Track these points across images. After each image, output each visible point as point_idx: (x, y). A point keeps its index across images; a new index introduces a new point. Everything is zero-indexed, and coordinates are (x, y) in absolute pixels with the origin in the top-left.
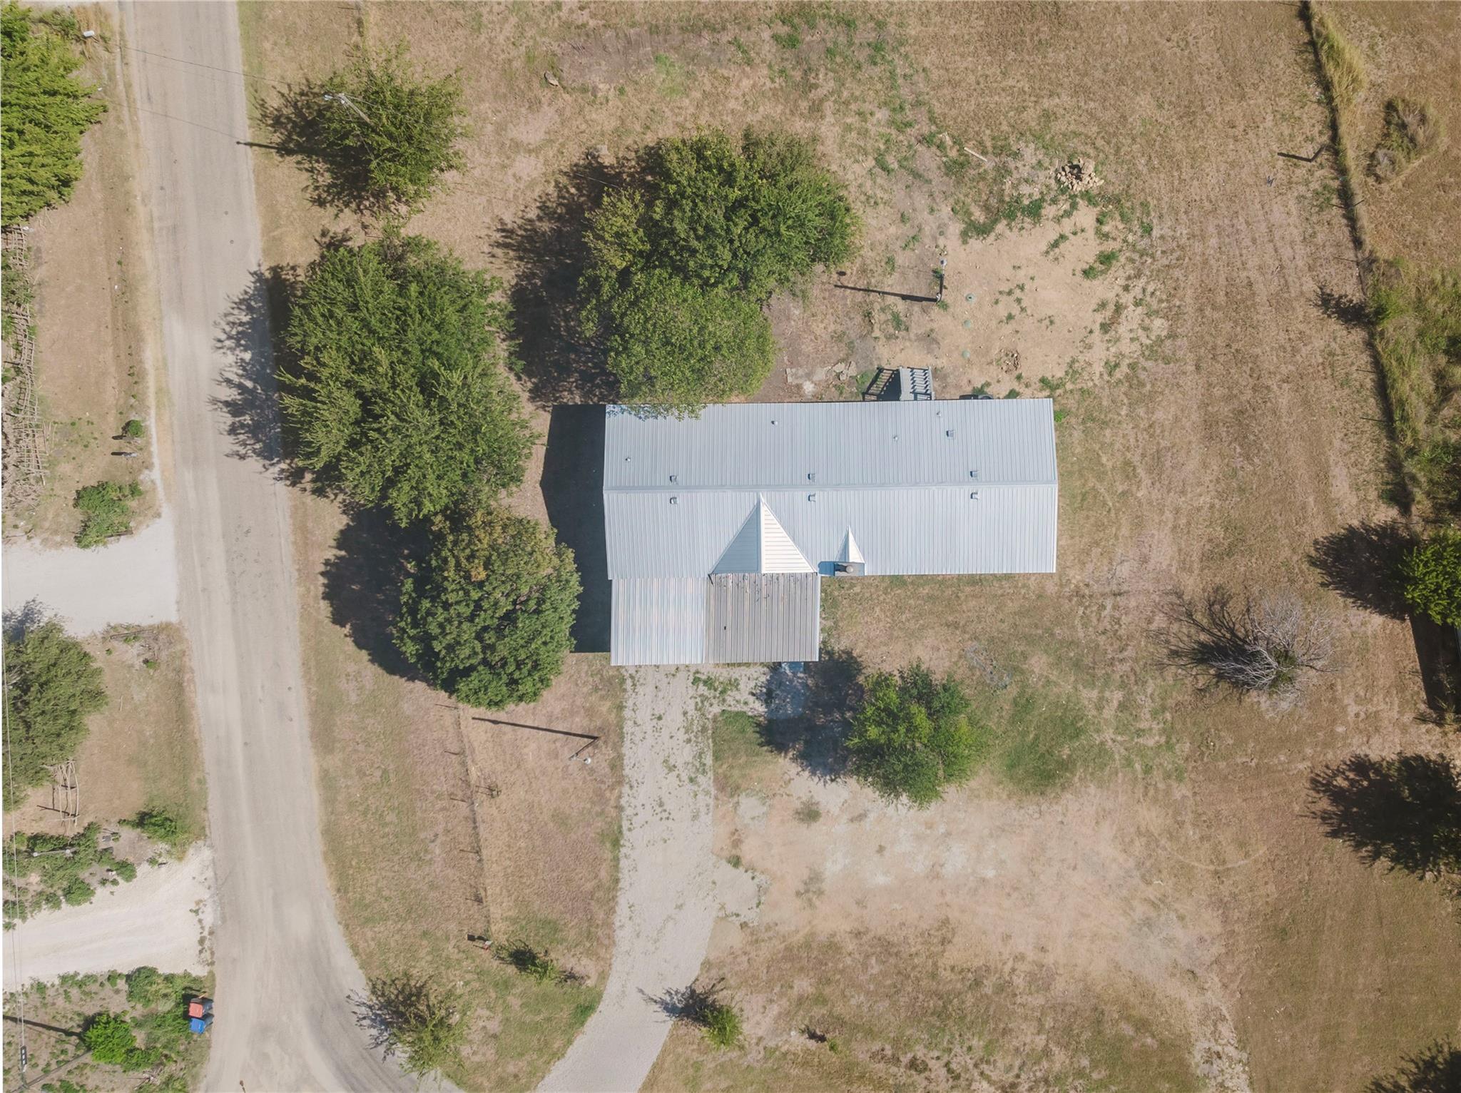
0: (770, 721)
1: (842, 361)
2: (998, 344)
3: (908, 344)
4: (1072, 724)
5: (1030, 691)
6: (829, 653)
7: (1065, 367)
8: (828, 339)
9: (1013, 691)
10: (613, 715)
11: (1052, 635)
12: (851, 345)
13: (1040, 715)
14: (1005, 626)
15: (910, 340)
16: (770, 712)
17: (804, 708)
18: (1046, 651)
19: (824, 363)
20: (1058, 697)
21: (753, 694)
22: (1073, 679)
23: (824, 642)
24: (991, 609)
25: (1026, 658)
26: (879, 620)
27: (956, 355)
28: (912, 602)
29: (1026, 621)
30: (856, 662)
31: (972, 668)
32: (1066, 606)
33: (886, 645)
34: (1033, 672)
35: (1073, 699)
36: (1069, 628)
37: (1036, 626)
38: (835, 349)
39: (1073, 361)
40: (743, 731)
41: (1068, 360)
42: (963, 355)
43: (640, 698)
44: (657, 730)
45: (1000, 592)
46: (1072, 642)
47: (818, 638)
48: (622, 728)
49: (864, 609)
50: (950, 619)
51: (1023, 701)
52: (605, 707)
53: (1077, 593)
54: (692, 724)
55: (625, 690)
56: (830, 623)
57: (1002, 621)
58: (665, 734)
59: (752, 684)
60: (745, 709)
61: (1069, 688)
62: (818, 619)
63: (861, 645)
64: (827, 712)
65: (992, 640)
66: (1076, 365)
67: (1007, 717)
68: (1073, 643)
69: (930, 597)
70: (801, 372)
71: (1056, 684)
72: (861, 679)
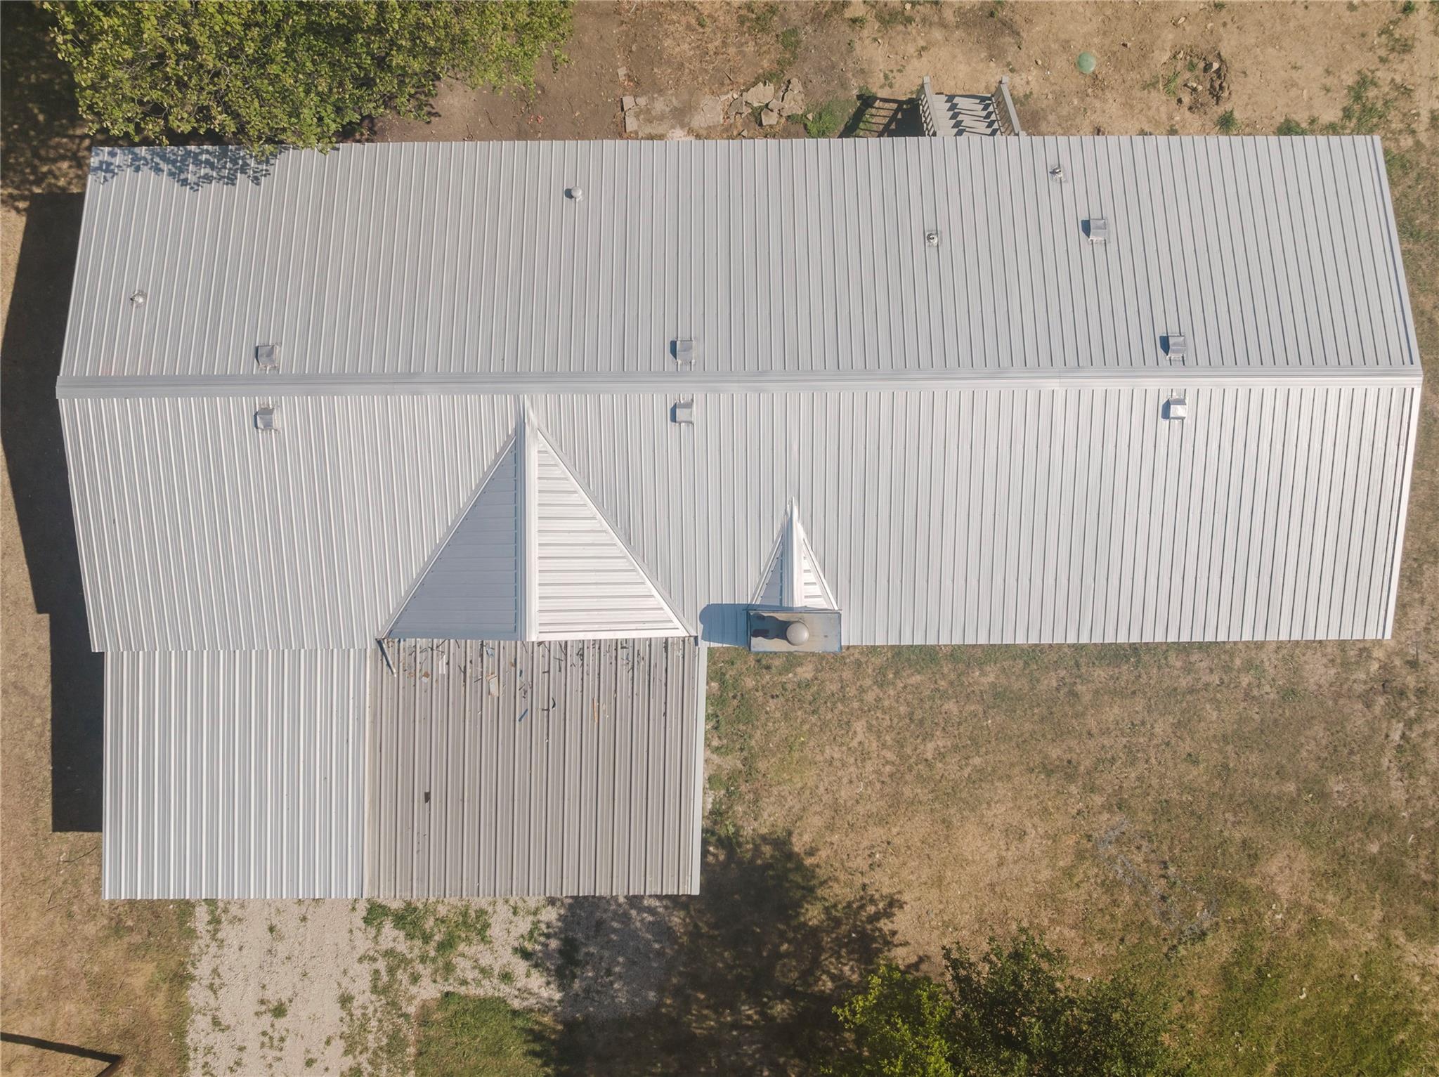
0: (571, 1026)
1: (766, 78)
2: (1169, 36)
3: (937, 34)
4: (1379, 1036)
5: (1265, 947)
6: (729, 844)
7: (1342, 99)
8: (733, 25)
9: (1222, 947)
10: (161, 999)
11: (1323, 796)
12: (789, 40)
13: (1293, 1011)
14: (1196, 774)
15: (943, 25)
16: (570, 1000)
17: (661, 990)
18: (1307, 842)
19: (721, 82)
20: (1342, 963)
21: (526, 955)
22: (1378, 914)
23: (716, 815)
24: (1161, 728)
25: (1254, 858)
26: (864, 756)
27: (1061, 62)
28: (951, 706)
29: (1254, 758)
30: (800, 867)
31: (1109, 886)
32: (1358, 720)
33: (882, 821)
34: (1275, 897)
35: (1381, 970)
36: (1368, 780)
37: (1281, 774)
38: (750, 48)
39: (1364, 82)
40: (497, 1050)
41: (1350, 80)
42: (1078, 65)
43: (231, 955)
44: (272, 1042)
45: (1184, 683)
46: (1376, 816)
47: (699, 803)
48: (182, 1034)
49: (824, 726)
50: (1054, 753)
51: (1248, 975)
52: (142, 974)
53: (1385, 684)
54: (364, 1028)
55: (191, 934)
56: (732, 762)
57: (1192, 759)
58: (294, 1051)
59: (524, 925)
60: (505, 990)
61: (1369, 939)
62: (700, 753)
63: (817, 821)
64: (723, 1000)
65: (1163, 809)
66: (1372, 93)
67: (1203, 1017)
68: (1379, 820)
69: (999, 695)
70: (660, 106)
71: (1335, 928)
72: (813, 914)
